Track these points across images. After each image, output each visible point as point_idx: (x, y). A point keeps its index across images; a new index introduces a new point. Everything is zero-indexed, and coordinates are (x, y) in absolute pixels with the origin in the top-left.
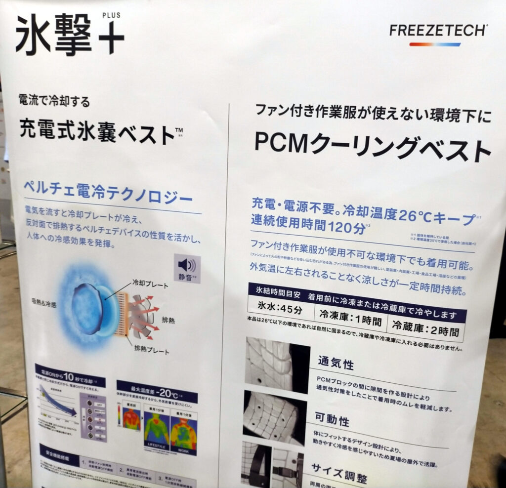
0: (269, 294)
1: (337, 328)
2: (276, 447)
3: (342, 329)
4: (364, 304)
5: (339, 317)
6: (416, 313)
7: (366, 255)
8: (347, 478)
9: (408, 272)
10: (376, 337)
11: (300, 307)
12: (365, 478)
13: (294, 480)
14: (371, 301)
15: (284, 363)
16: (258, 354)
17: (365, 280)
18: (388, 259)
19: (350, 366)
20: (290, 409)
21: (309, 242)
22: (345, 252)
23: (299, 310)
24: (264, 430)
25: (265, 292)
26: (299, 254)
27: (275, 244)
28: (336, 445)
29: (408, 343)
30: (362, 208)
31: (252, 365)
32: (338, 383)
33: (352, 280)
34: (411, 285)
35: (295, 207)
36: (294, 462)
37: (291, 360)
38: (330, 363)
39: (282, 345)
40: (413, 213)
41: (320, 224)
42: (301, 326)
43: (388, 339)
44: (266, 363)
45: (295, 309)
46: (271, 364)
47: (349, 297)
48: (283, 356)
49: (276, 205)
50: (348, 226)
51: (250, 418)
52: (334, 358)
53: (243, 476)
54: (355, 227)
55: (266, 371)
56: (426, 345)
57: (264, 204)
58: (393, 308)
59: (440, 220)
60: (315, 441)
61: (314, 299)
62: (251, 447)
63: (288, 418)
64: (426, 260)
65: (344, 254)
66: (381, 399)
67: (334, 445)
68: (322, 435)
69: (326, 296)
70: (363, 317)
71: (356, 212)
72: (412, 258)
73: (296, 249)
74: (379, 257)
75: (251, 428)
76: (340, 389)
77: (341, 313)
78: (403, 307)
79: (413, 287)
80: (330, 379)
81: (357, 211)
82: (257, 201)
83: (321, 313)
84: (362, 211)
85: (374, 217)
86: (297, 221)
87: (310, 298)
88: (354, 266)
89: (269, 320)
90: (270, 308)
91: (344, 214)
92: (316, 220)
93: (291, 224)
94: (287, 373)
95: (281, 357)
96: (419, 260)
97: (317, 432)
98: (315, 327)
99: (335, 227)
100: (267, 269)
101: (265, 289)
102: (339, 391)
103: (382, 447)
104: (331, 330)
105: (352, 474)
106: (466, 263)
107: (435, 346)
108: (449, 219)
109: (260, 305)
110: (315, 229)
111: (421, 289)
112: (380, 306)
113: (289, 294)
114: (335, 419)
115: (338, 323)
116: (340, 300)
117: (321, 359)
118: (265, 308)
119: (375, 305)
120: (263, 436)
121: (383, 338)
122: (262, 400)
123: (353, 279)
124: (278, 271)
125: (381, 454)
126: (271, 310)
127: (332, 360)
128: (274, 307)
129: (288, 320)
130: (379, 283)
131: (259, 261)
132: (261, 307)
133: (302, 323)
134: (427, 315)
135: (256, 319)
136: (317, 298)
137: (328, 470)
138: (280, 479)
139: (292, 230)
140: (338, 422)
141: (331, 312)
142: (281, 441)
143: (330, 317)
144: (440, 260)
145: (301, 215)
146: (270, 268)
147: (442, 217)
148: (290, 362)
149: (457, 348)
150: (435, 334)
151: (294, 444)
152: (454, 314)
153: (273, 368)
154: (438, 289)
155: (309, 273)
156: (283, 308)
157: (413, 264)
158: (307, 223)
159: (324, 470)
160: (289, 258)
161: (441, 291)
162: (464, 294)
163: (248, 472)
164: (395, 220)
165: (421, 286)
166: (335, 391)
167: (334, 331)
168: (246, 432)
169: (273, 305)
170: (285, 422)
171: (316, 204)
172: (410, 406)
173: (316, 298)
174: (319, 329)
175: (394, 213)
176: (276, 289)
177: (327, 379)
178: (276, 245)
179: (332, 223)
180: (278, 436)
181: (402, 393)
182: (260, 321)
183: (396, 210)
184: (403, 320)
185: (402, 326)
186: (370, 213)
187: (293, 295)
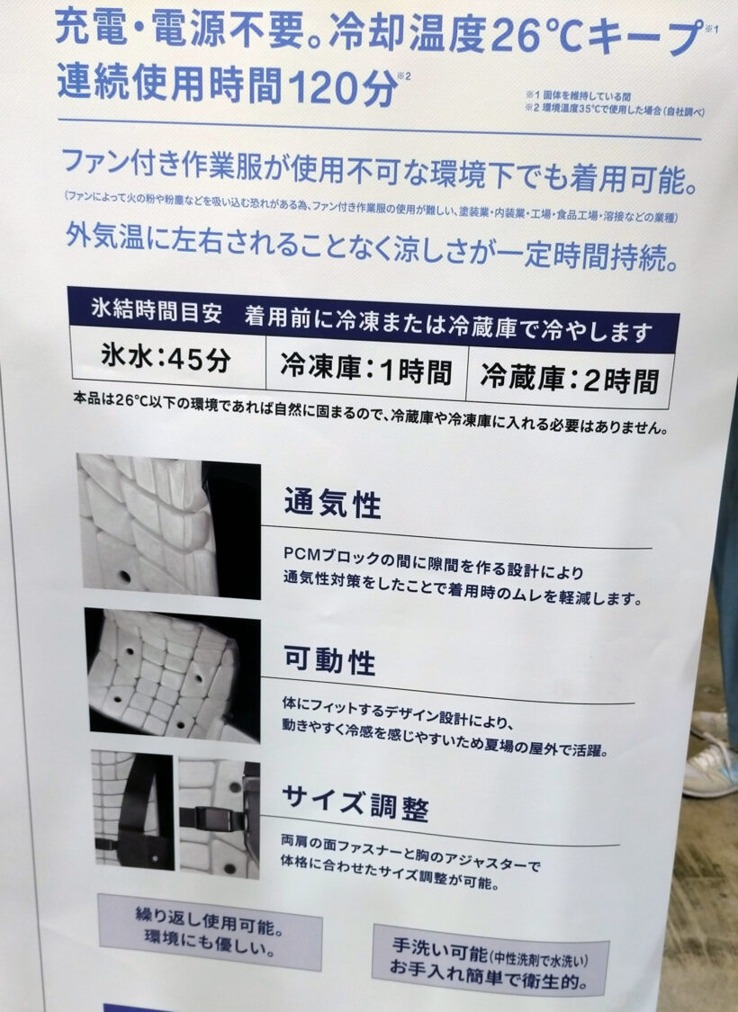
0: (131, 317)
1: (331, 402)
2: (185, 755)
3: (344, 403)
4: (402, 324)
5: (334, 371)
6: (543, 336)
7: (402, 170)
8: (376, 812)
9: (521, 213)
10: (438, 416)
11: (222, 350)
12: (422, 808)
13: (237, 837)
14: (422, 311)
15: (189, 519)
16: (117, 501)
17: (402, 249)
18: (464, 178)
19: (372, 508)
20: (217, 649)
21: (235, 143)
22: (341, 166)
23: (220, 361)
24: (148, 714)
25: (117, 314)
26: (209, 185)
27: (134, 159)
28: (345, 729)
29: (524, 425)
30: (385, 20)
31: (100, 536)
32: (340, 560)
33: (366, 254)
34: (529, 253)
35: (188, 31)
36: (234, 787)
37: (208, 509)
38: (318, 505)
39: (180, 469)
40: (530, 27)
41: (265, 83)
42: (230, 408)
43: (471, 420)
44: (139, 523)
45: (210, 357)
46: (154, 526)
47: (359, 307)
48: (186, 498)
49: (128, 28)
50: (347, 82)
51: (108, 684)
52: (327, 491)
53: (101, 844)
54: (368, 84)
55: (141, 547)
56: (572, 425)
57: (91, 27)
58: (483, 327)
59: (606, 41)
60: (287, 724)
61: (261, 324)
62: (117, 763)
63: (213, 670)
64: (568, 171)
65: (341, 173)
66: (455, 590)
67: (337, 729)
68: (306, 705)
69: (297, 310)
70: (402, 361)
71: (367, 36)
72: (531, 168)
73: (198, 170)
74: (439, 175)
75: (111, 711)
76: (345, 575)
77: (341, 358)
78: (508, 319)
79: (535, 259)
80: (318, 551)
81: (371, 30)
82: (70, 19)
83: (283, 362)
84: (386, 31)
85: (420, 48)
86: (194, 78)
87: (250, 320)
88: (371, 208)
89: (137, 397)
90: (137, 362)
91: (332, 42)
92: (252, 70)
93: (178, 87)
94: (201, 546)
95: (179, 504)
96: (549, 174)
97: (291, 700)
98: (269, 405)
99: (310, 87)
100: (118, 239)
101: (116, 302)
102: (346, 581)
103: (464, 719)
104: (313, 411)
105: (388, 801)
106: (676, 172)
107: (594, 427)
108: (632, 37)
109: (108, 353)
110: (252, 101)
111: (556, 262)
112: (447, 325)
113: (190, 312)
114: (338, 659)
115: (335, 388)
116: (334, 319)
117: (293, 496)
118: (123, 363)
119: (434, 324)
120: (147, 728)
121: (456, 418)
122: (135, 631)
123: (371, 249)
124: (150, 244)
125: (461, 738)
126: (139, 366)
127: (321, 498)
128: (148, 357)
129: (190, 394)
130: (441, 257)
131: (91, 215)
132: (110, 360)
133: (233, 397)
134: (575, 338)
135: (100, 396)
136: (272, 319)
137: (325, 797)
138: (200, 840)
139: (182, 107)
140: (347, 665)
141: (312, 357)
142: (197, 737)
143: (311, 372)
144: (606, 168)
145: (205, 58)
146: (127, 236)
147: (611, 33)
148: (206, 513)
149: (653, 427)
150: (597, 390)
151: (233, 740)
152: (645, 327)
153: (161, 537)
154: (603, 257)
155: (242, 243)
156: (175, 359)
157: (534, 187)
158: (226, 82)
159: (315, 799)
160: (179, 200)
161: (611, 264)
162: (672, 267)
163: (112, 832)
164: (481, 51)
165: (557, 253)
166: (335, 582)
167: (323, 411)
168: (100, 722)
169: (144, 351)
170: (203, 684)
171: (248, 16)
172: (532, 600)
173: (266, 319)
174: (281, 409)
175: (478, 28)
176: (149, 302)
177: (310, 550)
178: (139, 160)
179: (300, 77)
180: (188, 723)
181: (511, 565)
182: (111, 402)
183: (484, 20)
184: (510, 358)
185: (508, 378)
186: (409, 36)
187: (201, 316)
